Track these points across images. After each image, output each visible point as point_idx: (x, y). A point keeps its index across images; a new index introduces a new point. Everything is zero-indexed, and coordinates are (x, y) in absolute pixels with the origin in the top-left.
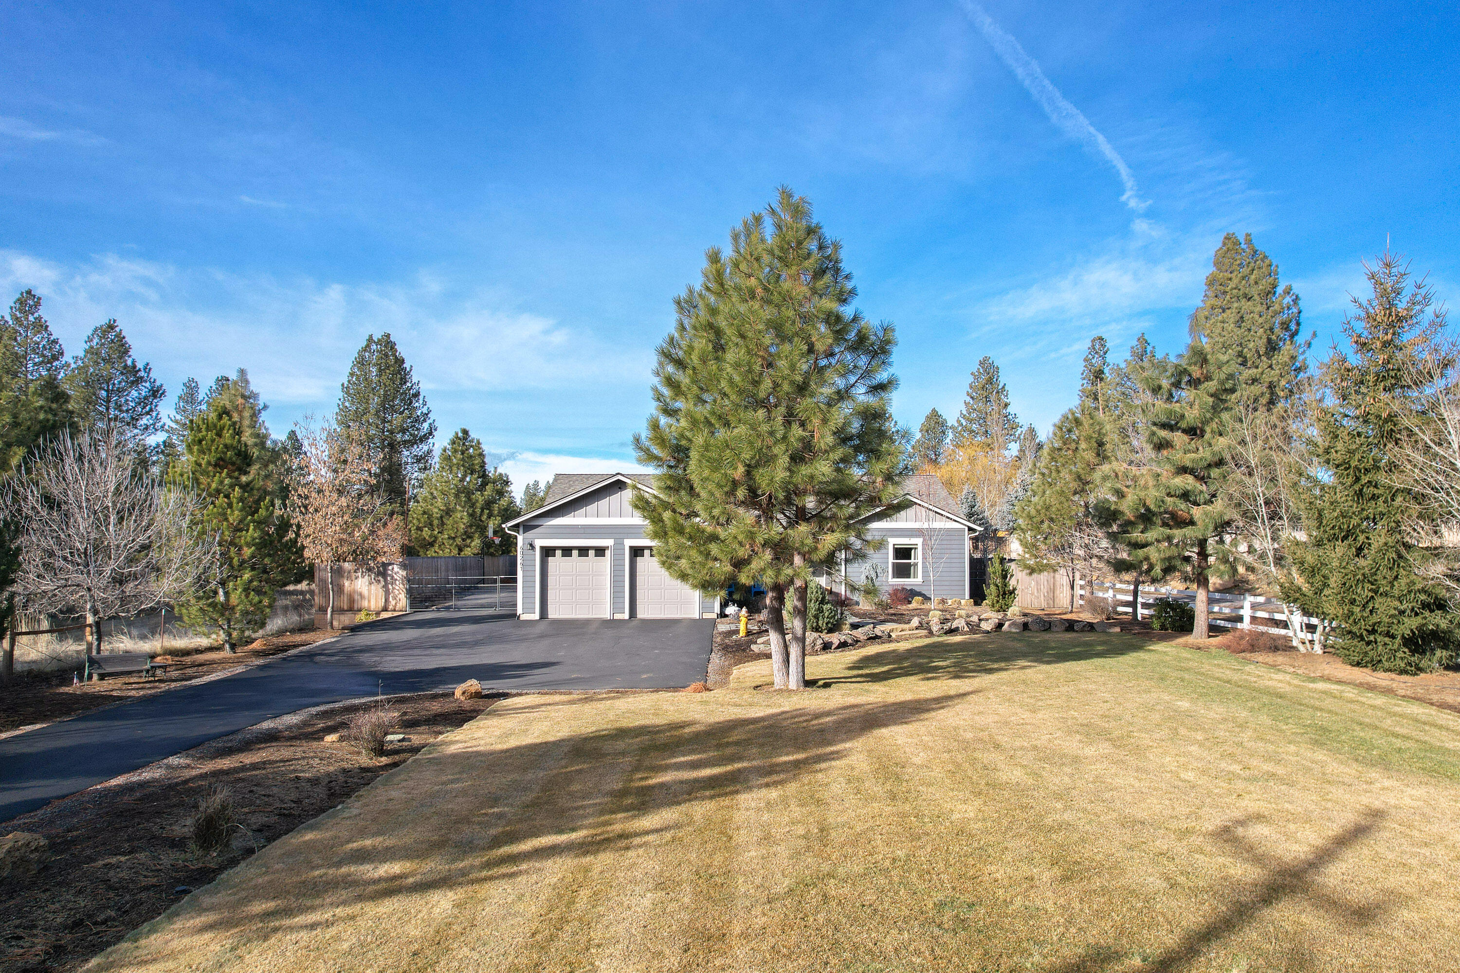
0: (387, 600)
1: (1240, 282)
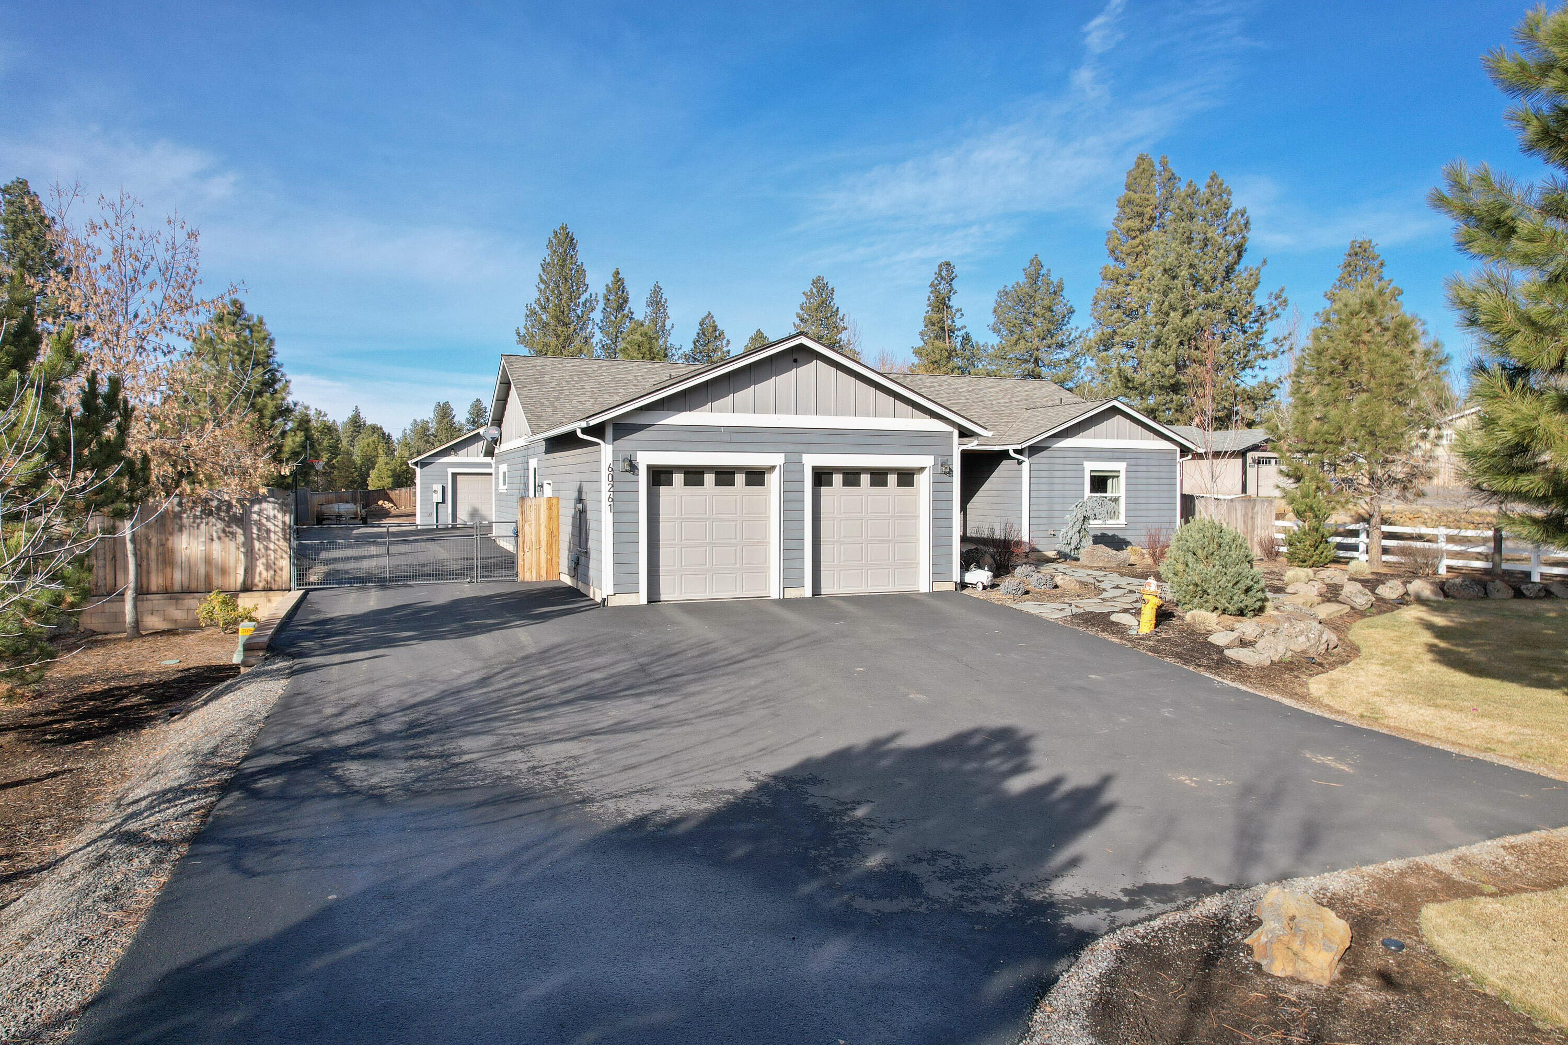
0: (250, 570)
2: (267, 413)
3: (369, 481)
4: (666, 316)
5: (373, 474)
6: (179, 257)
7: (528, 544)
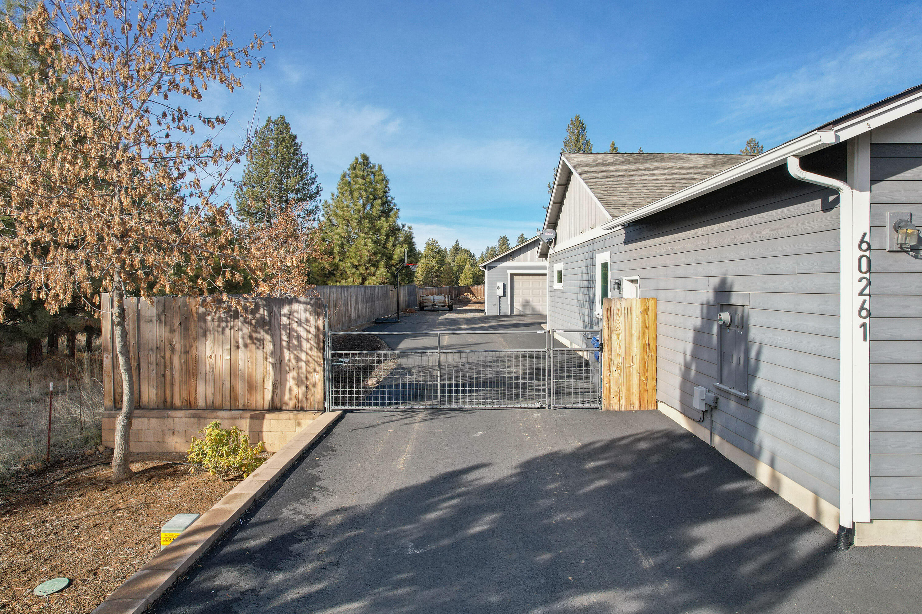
2: (383, 231)
3: (460, 280)
5: (462, 276)
7: (614, 360)
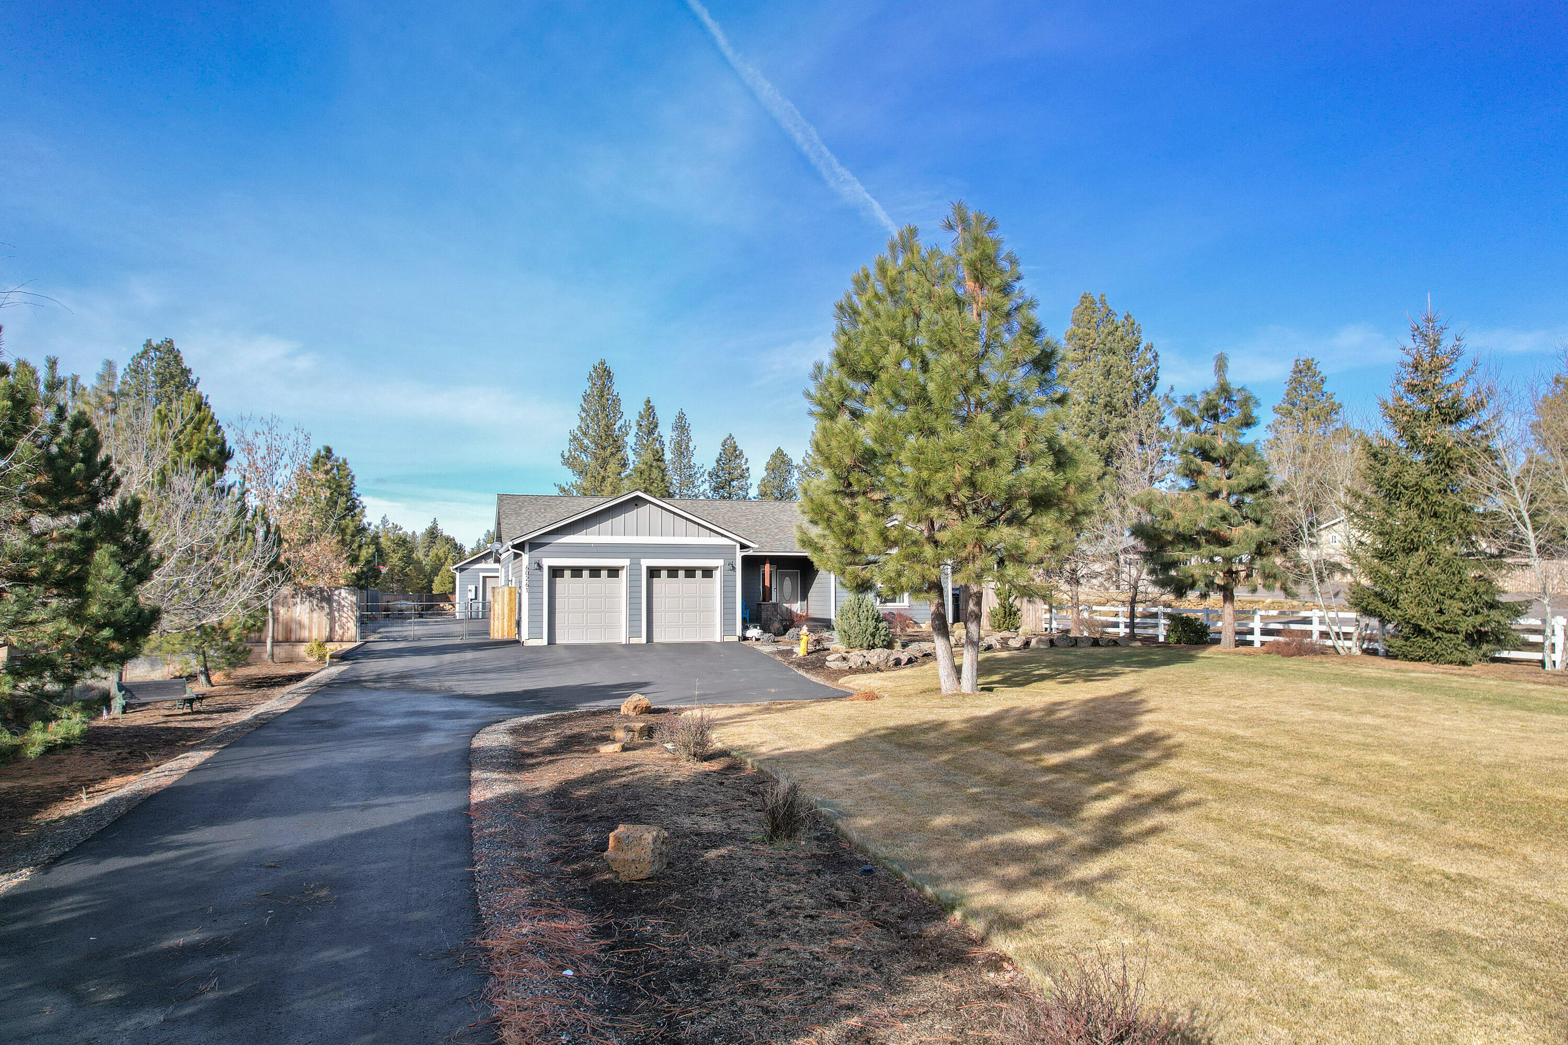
0: (332, 629)
1: (1106, 337)
2: (349, 531)
3: (434, 586)
4: (689, 439)
5: (437, 580)
6: (300, 449)
7: (496, 616)
